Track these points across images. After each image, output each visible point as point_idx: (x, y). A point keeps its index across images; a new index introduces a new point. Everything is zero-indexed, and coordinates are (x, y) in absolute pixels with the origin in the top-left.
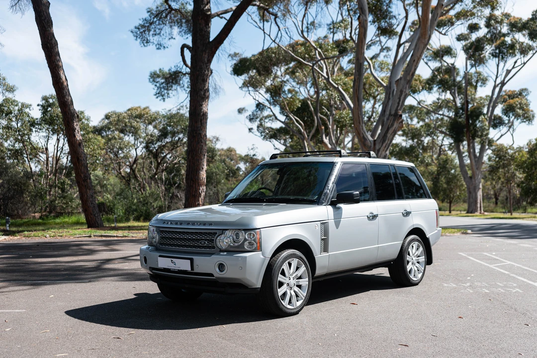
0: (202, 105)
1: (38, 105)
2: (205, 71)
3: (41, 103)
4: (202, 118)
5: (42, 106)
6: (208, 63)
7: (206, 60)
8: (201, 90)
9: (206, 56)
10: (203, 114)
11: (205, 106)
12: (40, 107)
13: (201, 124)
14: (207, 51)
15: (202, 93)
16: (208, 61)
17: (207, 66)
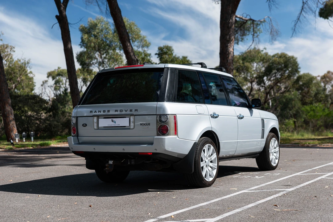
0: (227, 46)
1: (156, 54)
2: (230, 20)
3: (157, 52)
4: (228, 56)
5: (159, 54)
6: (232, 14)
7: (230, 12)
8: (227, 35)
9: (230, 9)
10: (229, 53)
11: (230, 46)
12: (157, 56)
13: (227, 61)
14: (231, 5)
15: (228, 37)
16: (232, 12)
17: (231, 16)
